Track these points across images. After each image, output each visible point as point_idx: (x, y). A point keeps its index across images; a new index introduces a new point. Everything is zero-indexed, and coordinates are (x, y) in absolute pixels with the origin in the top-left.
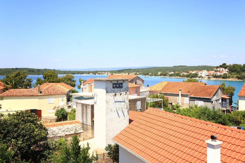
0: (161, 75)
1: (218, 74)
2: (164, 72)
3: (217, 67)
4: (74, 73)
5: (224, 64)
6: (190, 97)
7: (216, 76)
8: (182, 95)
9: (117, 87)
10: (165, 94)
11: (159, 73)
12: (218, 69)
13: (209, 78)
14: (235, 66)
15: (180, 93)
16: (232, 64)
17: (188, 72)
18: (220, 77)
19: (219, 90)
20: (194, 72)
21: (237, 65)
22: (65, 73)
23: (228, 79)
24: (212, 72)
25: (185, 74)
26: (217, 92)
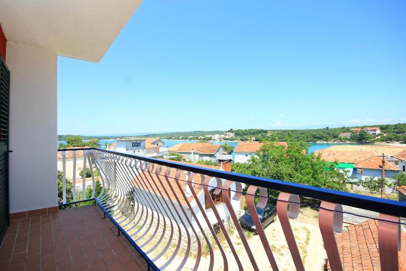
0: (182, 139)
1: (227, 137)
2: (185, 136)
3: (227, 132)
4: (100, 138)
5: (231, 130)
6: (200, 154)
7: (225, 139)
8: (194, 153)
9: (135, 146)
10: (181, 153)
11: (181, 137)
12: (227, 133)
13: (220, 140)
14: (239, 131)
15: (192, 151)
16: (237, 129)
17: (204, 136)
18: (228, 139)
19: (221, 148)
20: (209, 136)
21: (240, 130)
22: (90, 139)
23: (234, 141)
24: (223, 136)
25: (202, 137)
26: (218, 149)
